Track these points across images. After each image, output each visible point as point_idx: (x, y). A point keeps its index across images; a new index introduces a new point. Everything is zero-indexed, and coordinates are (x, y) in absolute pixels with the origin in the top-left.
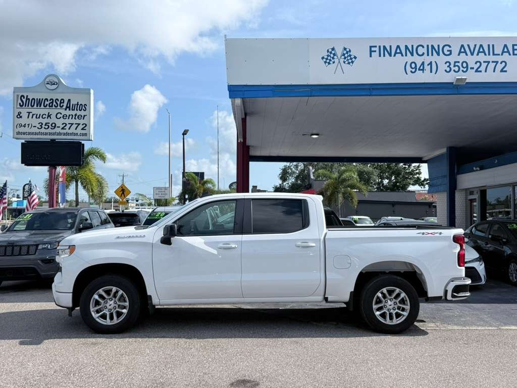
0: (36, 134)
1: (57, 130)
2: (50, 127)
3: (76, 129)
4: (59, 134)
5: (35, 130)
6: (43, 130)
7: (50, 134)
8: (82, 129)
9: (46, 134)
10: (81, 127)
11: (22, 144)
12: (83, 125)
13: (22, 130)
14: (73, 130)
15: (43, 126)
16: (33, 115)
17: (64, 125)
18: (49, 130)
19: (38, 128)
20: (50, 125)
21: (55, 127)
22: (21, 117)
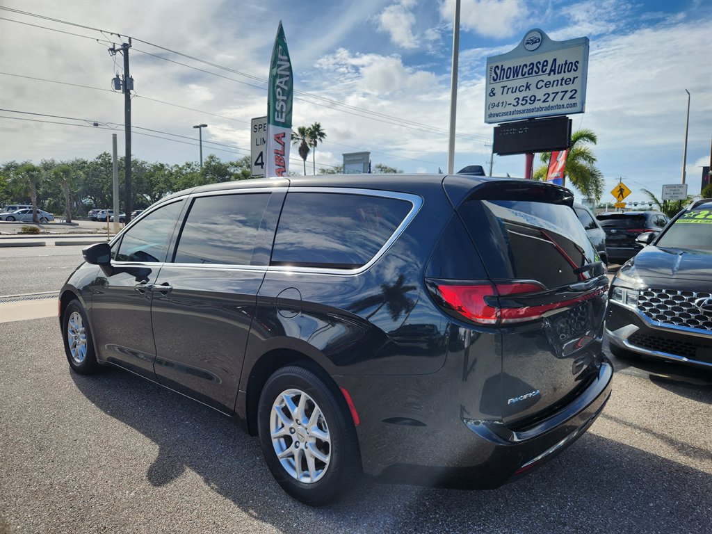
0: (511, 113)
1: (537, 104)
2: (529, 101)
3: (562, 99)
4: (540, 109)
5: (511, 108)
6: (520, 108)
7: (528, 111)
8: (571, 98)
9: (523, 112)
10: (569, 94)
11: (495, 128)
12: (571, 91)
13: (495, 110)
14: (558, 101)
15: (520, 102)
16: (508, 89)
17: (547, 96)
18: (528, 106)
19: (514, 105)
20: (528, 99)
21: (534, 101)
22: (494, 95)
